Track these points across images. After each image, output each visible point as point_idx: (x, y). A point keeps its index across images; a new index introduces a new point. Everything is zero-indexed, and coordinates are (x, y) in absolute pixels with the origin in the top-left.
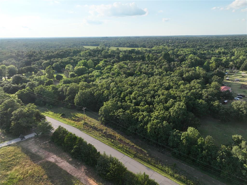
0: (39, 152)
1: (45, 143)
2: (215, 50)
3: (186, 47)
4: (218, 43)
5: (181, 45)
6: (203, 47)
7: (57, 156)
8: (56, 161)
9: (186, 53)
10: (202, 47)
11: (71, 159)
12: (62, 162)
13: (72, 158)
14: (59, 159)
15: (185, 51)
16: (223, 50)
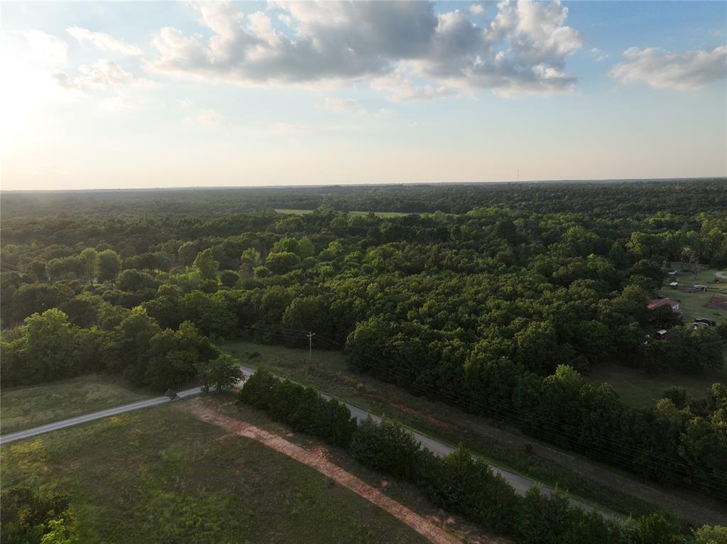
0: (218, 421)
1: (226, 404)
2: (645, 217)
3: (563, 209)
4: (655, 199)
5: (547, 205)
6: (612, 211)
7: (258, 428)
8: (260, 437)
9: (563, 225)
10: (609, 209)
11: (291, 435)
12: (271, 438)
13: (293, 432)
14: (264, 434)
15: (559, 220)
16: (668, 217)
